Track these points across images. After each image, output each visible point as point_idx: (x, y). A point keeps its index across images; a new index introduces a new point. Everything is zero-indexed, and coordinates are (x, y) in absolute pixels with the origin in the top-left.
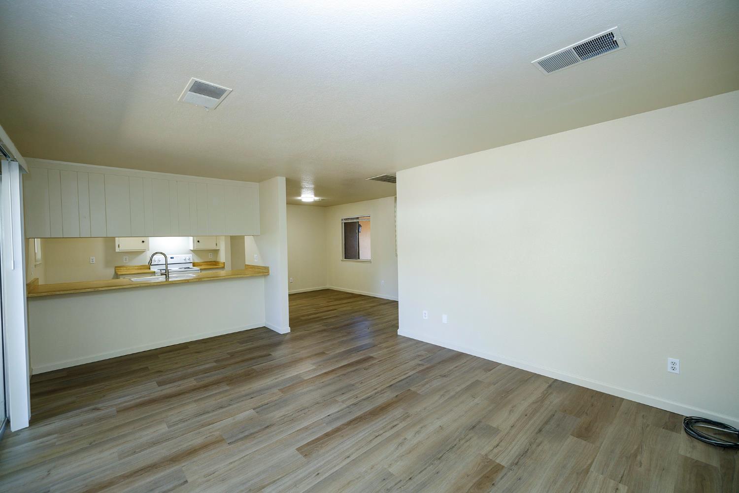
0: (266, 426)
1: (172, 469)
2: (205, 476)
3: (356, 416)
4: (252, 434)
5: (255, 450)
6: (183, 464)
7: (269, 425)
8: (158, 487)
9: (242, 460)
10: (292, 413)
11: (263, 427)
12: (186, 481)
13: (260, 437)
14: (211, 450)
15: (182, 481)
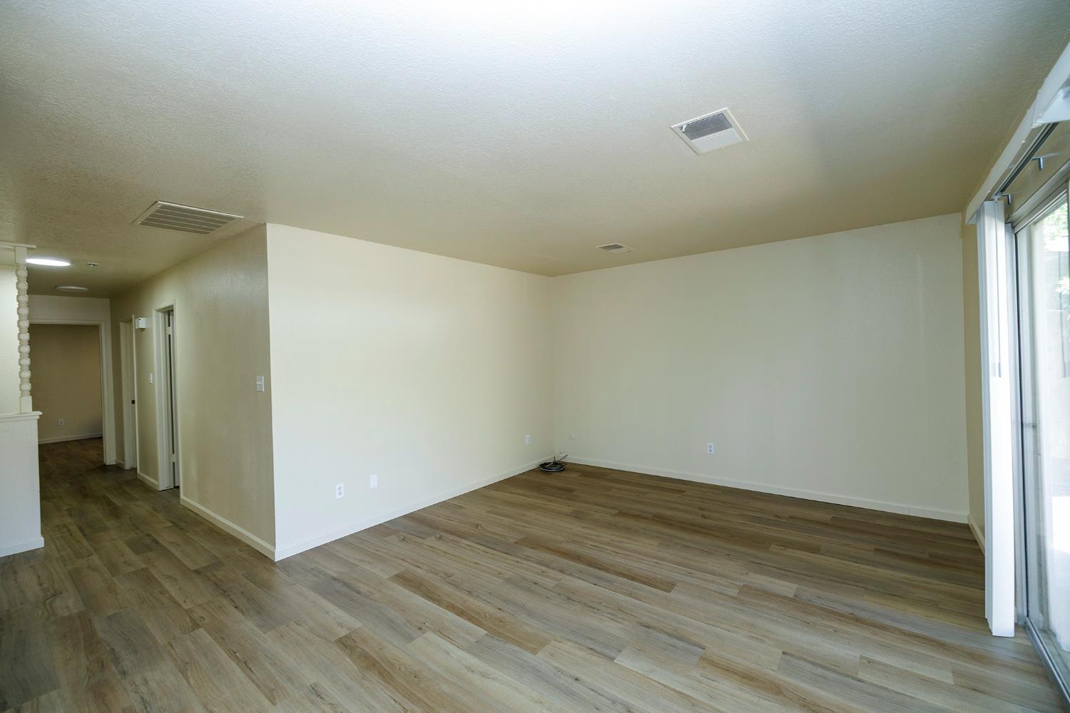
1: (787, 679)
2: (763, 642)
4: (670, 635)
5: (695, 621)
6: (772, 673)
7: (643, 627)
8: (816, 674)
10: (606, 615)
11: (651, 631)
12: (784, 653)
13: (671, 626)
14: (727, 660)
15: (788, 658)
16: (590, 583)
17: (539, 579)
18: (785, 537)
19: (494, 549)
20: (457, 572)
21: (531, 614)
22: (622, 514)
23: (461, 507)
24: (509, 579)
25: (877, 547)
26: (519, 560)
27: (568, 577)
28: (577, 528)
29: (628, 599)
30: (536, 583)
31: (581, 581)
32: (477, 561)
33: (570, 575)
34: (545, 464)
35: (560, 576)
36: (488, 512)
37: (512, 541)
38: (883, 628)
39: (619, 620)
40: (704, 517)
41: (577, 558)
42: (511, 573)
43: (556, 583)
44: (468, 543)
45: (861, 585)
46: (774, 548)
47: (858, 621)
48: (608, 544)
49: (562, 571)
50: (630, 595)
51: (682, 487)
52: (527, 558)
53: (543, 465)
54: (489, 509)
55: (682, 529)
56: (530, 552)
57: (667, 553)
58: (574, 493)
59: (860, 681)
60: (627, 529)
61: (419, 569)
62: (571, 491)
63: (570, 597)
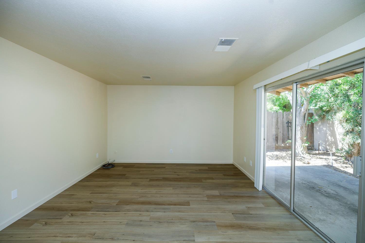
0: (195, 223)
2: (225, 212)
3: (156, 206)
4: (203, 222)
5: (205, 213)
6: (235, 222)
7: (193, 223)
9: (211, 211)
10: (178, 223)
11: (196, 223)
12: (232, 214)
13: (200, 218)
16: (162, 212)
17: (141, 218)
18: (203, 176)
19: (108, 211)
20: (96, 230)
21: (150, 236)
22: (151, 180)
23: (73, 195)
24: (127, 224)
25: (224, 174)
26: (125, 213)
27: (152, 213)
28: (139, 190)
29: (180, 213)
30: (141, 221)
31: (158, 213)
32: (104, 221)
33: (152, 211)
34: (105, 165)
35: (148, 213)
36: (90, 194)
37: (115, 204)
38: (242, 197)
39: (184, 223)
40: (178, 175)
41: (149, 203)
42: (126, 220)
43: (149, 217)
44: (92, 212)
45: (229, 186)
46: (204, 181)
47: (237, 197)
48: (156, 194)
49: (147, 211)
50: (179, 212)
51: (164, 166)
52: (129, 210)
53: (104, 166)
54: (91, 192)
55: (175, 181)
56: (128, 207)
57: (178, 191)
58: (126, 176)
59: (251, 214)
60: (158, 186)
61: (70, 238)
62: (125, 175)
63: (159, 221)
